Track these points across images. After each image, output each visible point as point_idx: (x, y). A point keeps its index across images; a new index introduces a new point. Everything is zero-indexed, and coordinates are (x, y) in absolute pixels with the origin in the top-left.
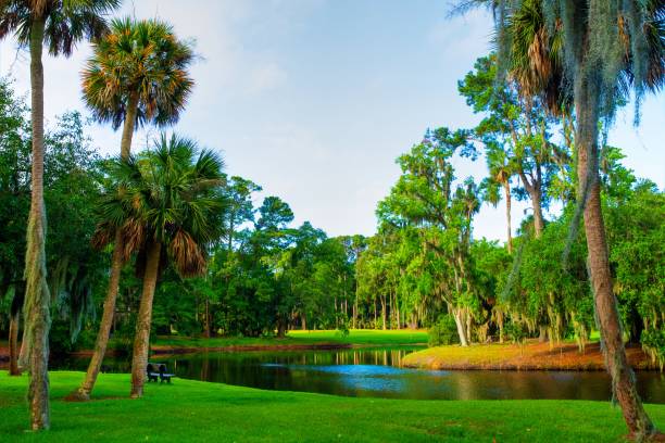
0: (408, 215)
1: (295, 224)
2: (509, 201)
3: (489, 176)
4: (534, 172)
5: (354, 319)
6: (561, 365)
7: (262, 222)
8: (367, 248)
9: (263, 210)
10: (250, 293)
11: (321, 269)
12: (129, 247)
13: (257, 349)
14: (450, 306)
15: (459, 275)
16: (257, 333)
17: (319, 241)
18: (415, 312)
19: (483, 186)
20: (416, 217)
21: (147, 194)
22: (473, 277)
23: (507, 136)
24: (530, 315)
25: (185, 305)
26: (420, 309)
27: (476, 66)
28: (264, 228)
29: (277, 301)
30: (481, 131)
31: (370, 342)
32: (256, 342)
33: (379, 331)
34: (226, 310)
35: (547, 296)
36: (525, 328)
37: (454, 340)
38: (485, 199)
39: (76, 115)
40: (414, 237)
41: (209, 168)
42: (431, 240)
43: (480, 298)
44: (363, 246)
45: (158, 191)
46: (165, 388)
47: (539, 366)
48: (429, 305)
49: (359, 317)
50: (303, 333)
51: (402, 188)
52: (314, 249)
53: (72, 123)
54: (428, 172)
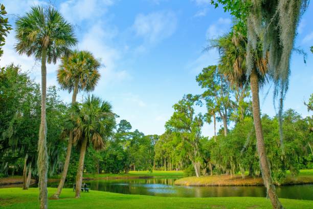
0: (177, 127)
1: (132, 130)
2: (215, 122)
3: (207, 112)
4: (224, 111)
5: (154, 167)
6: (235, 184)
7: (119, 129)
8: (159, 139)
9: (120, 125)
10: (115, 157)
11: (142, 147)
12: (75, 139)
13: (117, 178)
14: (192, 162)
15: (196, 150)
16: (117, 172)
17: (141, 137)
18: (179, 164)
19: (205, 116)
20: (180, 128)
21: (82, 118)
22: (201, 151)
23: (214, 97)
24: (223, 165)
25: (90, 161)
26: (181, 162)
27: (203, 71)
28: (120, 132)
29: (125, 160)
30: (204, 95)
31: (161, 175)
32: (117, 176)
33: (163, 171)
34: (105, 163)
35: (230, 158)
36: (222, 170)
37: (194, 174)
38: (205, 121)
39: (54, 87)
40: (178, 135)
41: (106, 108)
42: (186, 137)
43: (203, 159)
44: (158, 139)
45: (87, 117)
46: (86, 194)
47: (227, 184)
48: (184, 161)
49: (156, 166)
50: (134, 172)
51: (175, 117)
52: (139, 140)
53: (52, 90)
54: (184, 110)
